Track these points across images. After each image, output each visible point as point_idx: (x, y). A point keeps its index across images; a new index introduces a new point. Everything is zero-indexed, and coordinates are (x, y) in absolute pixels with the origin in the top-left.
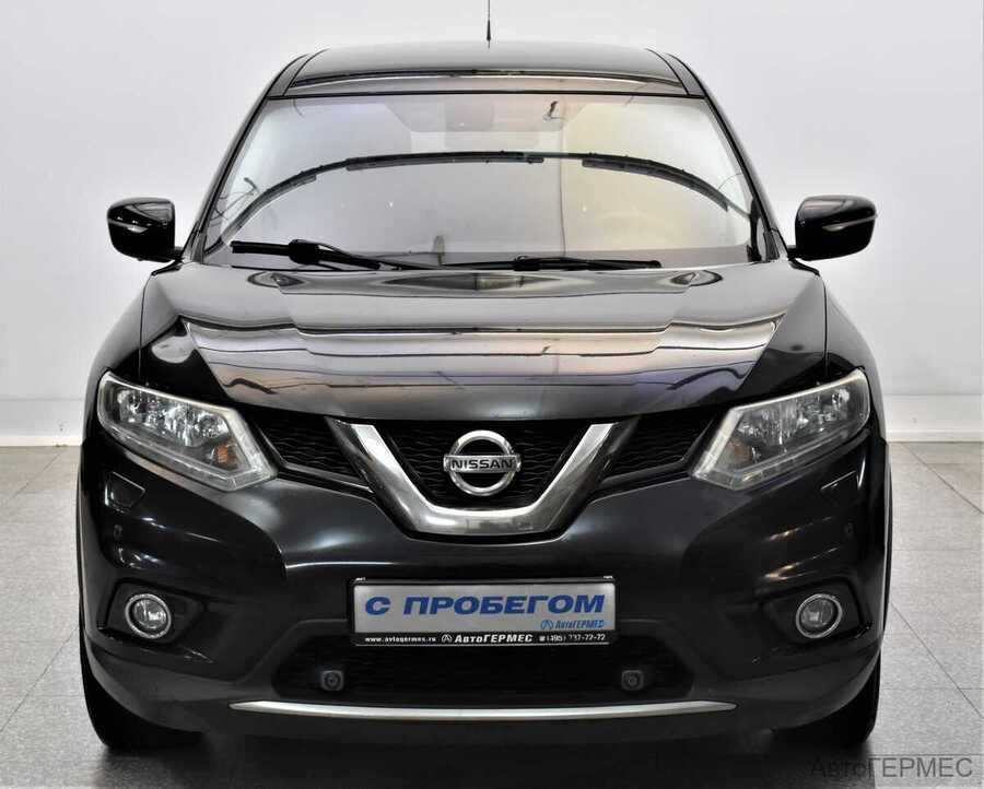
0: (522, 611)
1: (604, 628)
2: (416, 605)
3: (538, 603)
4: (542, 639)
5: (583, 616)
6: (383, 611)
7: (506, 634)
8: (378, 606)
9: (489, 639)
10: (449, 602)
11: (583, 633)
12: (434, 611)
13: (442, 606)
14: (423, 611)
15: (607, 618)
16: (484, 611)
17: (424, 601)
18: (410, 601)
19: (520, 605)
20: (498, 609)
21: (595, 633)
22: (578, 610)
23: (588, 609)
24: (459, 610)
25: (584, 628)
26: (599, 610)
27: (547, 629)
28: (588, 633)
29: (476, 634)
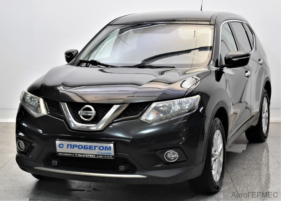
0: (93, 149)
1: (112, 155)
2: (69, 146)
3: (96, 147)
4: (98, 156)
5: (107, 151)
6: (62, 147)
7: (90, 154)
8: (61, 146)
9: (86, 155)
10: (76, 146)
11: (107, 156)
12: (73, 148)
13: (75, 147)
14: (71, 148)
15: (112, 152)
16: (84, 149)
17: (71, 145)
18: (68, 145)
19: (92, 148)
20: (87, 148)
21: (110, 156)
22: (105, 150)
23: (108, 150)
24: (79, 148)
25: (107, 155)
26: (110, 150)
27: (99, 154)
28: (108, 156)
29: (83, 154)
